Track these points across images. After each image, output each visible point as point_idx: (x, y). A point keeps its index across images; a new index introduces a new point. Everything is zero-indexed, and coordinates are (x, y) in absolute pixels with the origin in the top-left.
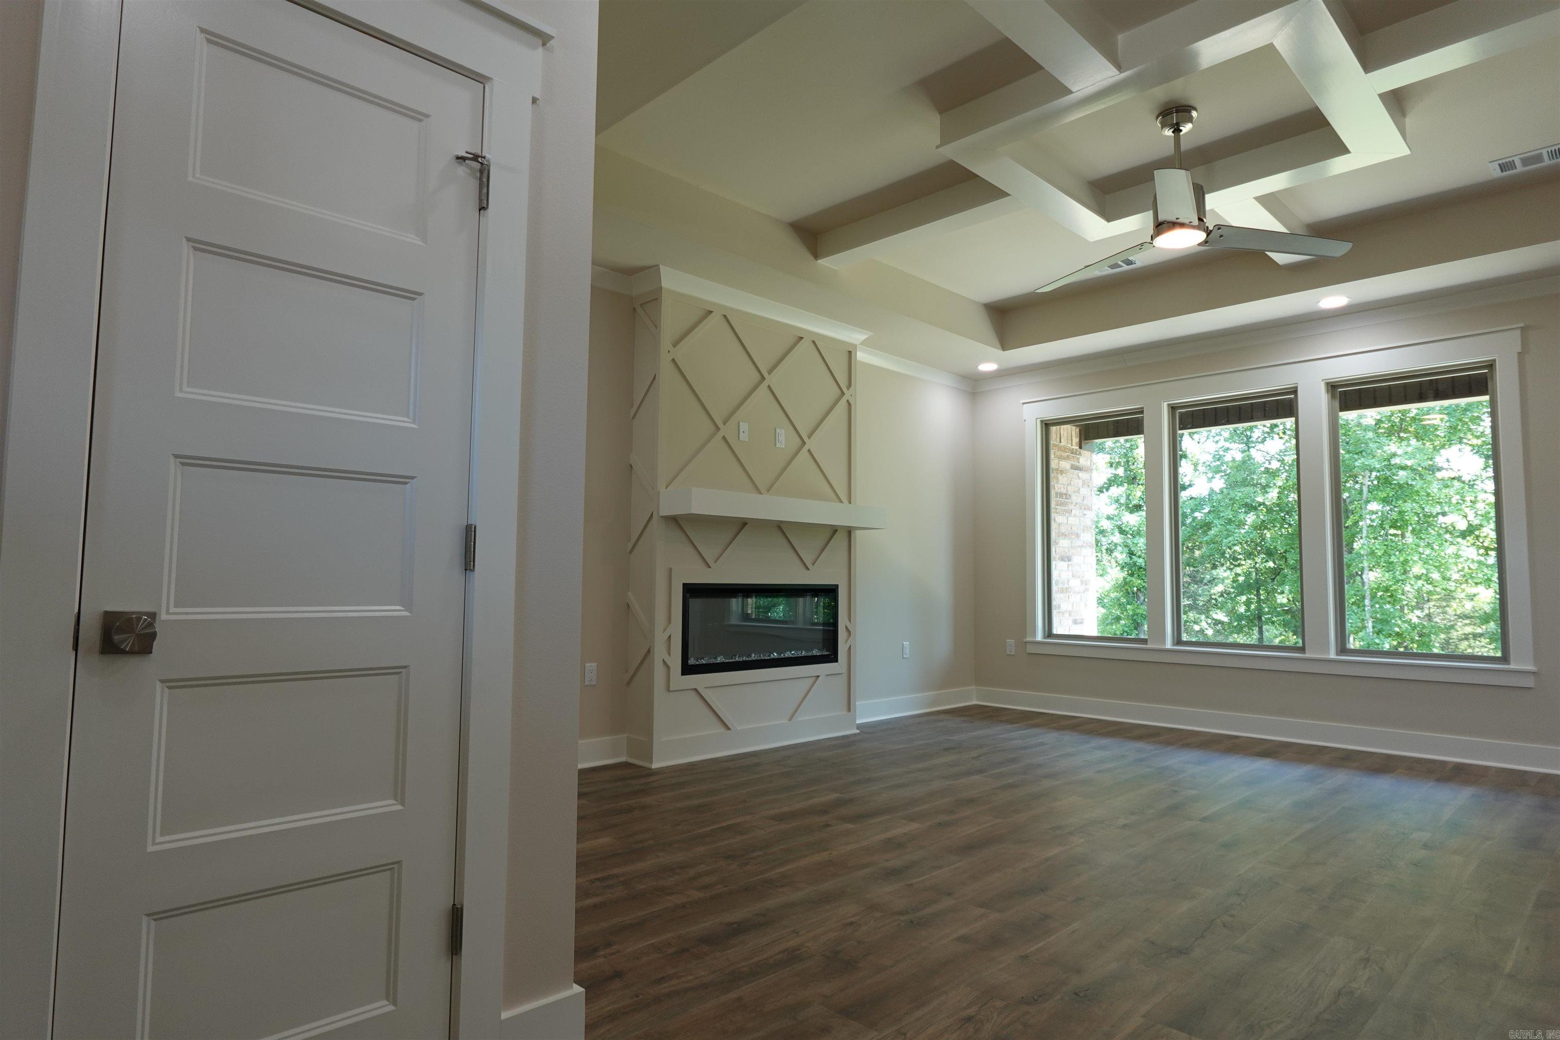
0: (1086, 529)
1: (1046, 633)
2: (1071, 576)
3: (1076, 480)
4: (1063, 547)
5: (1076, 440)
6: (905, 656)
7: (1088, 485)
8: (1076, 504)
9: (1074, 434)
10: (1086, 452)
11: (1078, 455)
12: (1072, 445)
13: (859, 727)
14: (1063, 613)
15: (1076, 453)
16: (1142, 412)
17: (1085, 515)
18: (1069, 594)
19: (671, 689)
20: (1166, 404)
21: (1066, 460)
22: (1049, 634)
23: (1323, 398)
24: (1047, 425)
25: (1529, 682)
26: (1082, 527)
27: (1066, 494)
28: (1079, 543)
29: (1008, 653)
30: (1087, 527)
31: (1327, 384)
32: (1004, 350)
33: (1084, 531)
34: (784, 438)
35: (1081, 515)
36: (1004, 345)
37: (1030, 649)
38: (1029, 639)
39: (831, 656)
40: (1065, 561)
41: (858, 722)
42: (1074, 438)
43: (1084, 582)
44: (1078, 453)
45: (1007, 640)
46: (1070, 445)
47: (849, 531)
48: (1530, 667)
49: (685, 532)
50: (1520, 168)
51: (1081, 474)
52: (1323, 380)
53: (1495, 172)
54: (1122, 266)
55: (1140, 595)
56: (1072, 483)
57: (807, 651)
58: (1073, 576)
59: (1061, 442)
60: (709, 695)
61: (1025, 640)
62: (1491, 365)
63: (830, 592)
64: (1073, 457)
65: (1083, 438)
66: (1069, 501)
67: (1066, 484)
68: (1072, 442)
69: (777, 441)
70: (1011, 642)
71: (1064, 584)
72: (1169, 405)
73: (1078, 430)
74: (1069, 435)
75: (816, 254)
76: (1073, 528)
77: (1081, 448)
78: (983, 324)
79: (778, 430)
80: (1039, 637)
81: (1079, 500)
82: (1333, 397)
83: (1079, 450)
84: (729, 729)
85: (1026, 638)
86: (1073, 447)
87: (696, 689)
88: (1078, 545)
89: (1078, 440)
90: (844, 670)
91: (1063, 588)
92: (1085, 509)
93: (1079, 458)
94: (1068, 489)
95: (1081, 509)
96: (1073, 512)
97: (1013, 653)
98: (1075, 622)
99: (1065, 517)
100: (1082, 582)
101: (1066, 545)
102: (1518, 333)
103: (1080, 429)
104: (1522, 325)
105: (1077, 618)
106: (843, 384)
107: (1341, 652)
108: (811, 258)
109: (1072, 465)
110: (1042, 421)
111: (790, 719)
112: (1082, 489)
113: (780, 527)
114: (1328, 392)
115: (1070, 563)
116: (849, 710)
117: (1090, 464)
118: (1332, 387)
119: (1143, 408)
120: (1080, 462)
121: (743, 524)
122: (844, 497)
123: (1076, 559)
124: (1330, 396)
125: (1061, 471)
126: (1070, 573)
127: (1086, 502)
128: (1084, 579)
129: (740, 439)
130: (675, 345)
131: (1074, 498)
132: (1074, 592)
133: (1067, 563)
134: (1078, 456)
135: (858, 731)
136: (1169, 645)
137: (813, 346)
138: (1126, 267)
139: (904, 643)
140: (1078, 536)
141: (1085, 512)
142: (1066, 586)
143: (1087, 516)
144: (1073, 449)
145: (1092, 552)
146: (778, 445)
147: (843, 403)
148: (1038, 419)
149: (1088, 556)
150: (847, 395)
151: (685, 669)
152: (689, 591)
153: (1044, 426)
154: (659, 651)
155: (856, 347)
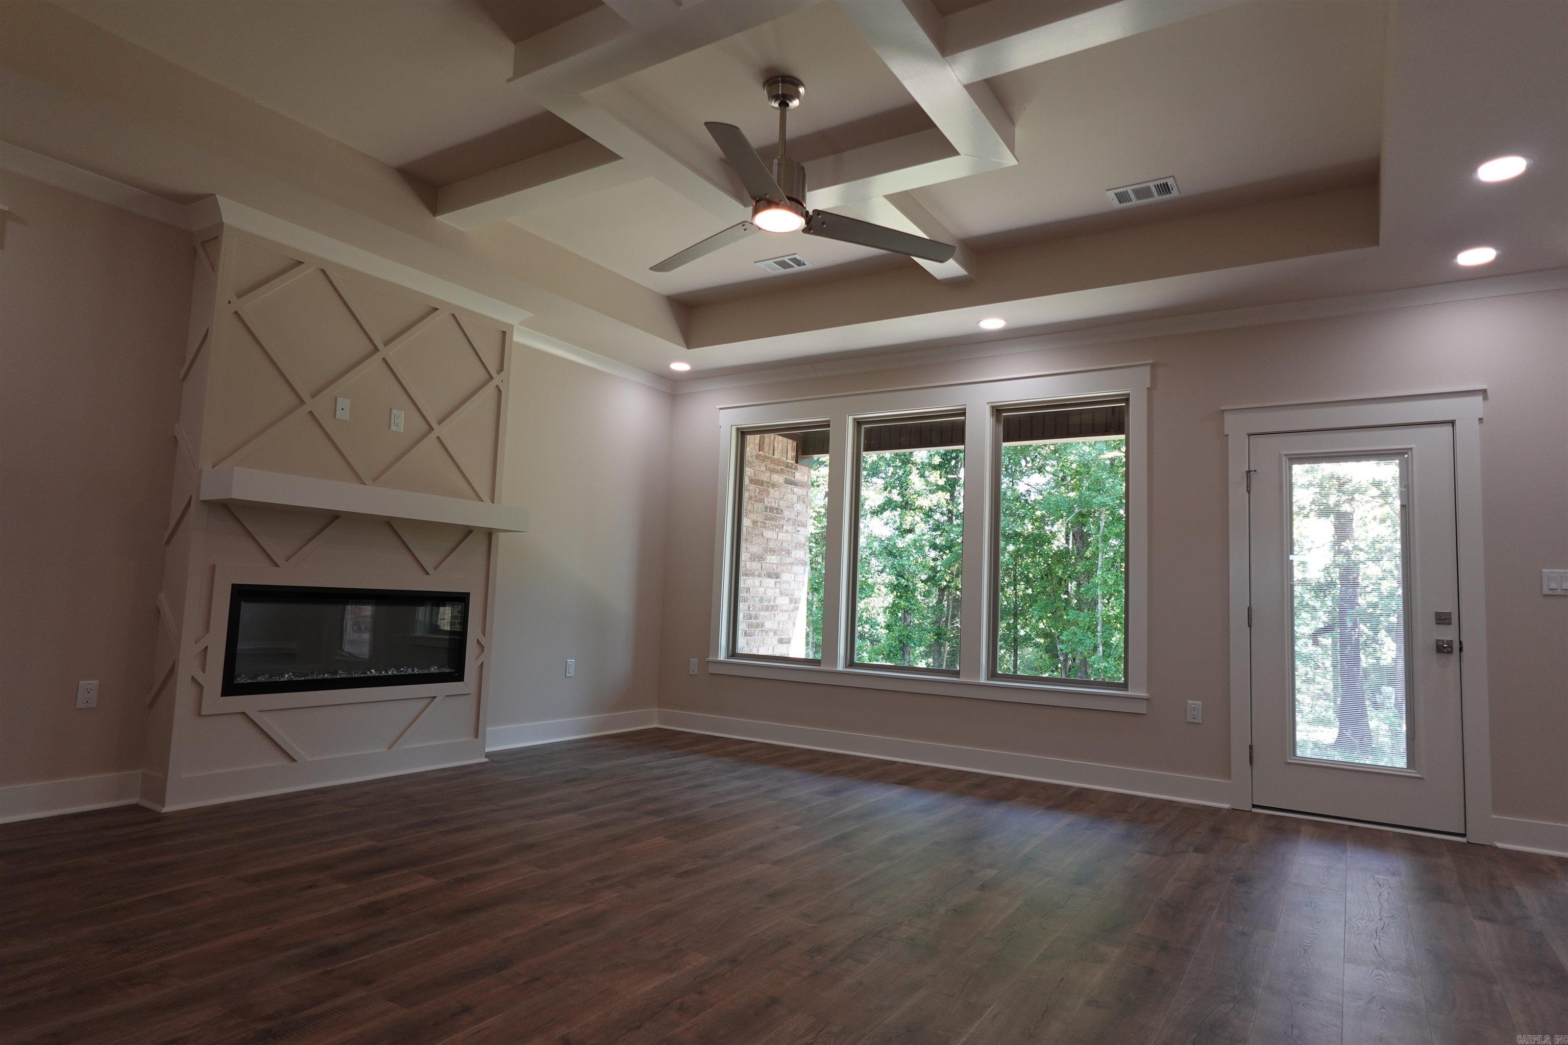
0: (799, 546)
1: (730, 652)
2: (778, 594)
3: (789, 495)
4: (770, 563)
5: (791, 454)
6: (568, 675)
7: (804, 501)
8: (789, 519)
9: (789, 448)
10: (803, 467)
11: (794, 469)
12: (787, 459)
13: (488, 755)
14: (767, 632)
15: (791, 468)
16: (828, 426)
17: (798, 531)
18: (775, 612)
19: (202, 714)
20: (851, 418)
21: (779, 474)
22: (733, 652)
23: (988, 421)
24: (743, 433)
25: (1142, 708)
26: (794, 544)
27: (777, 509)
28: (789, 560)
29: (691, 673)
30: (800, 544)
31: (993, 407)
32: (688, 348)
33: (796, 548)
34: (402, 421)
35: (793, 531)
36: (689, 343)
37: (713, 669)
38: (711, 658)
39: (457, 675)
40: (773, 578)
41: (487, 750)
42: (789, 452)
43: (793, 601)
44: (794, 467)
45: (691, 659)
46: (785, 459)
47: (490, 534)
48: (1144, 694)
49: (239, 522)
50: (1135, 202)
51: (796, 489)
52: (988, 403)
53: (1111, 203)
54: (792, 266)
55: (907, 617)
56: (785, 498)
57: (419, 668)
58: (781, 594)
59: (774, 455)
60: (267, 721)
61: (707, 659)
62: (1126, 399)
63: (461, 600)
64: (788, 471)
65: (800, 453)
66: (781, 516)
67: (778, 498)
68: (787, 455)
69: (392, 422)
70: (693, 661)
71: (769, 602)
72: (854, 419)
73: (795, 444)
74: (785, 448)
75: (435, 210)
76: (784, 544)
77: (797, 462)
78: (665, 319)
79: (394, 412)
80: (722, 656)
81: (792, 516)
82: (998, 420)
83: (795, 464)
84: (294, 761)
85: (708, 657)
86: (789, 461)
87: (244, 713)
88: (788, 562)
89: (794, 454)
90: (472, 691)
91: (768, 606)
92: (798, 525)
93: (795, 473)
94: (780, 503)
95: (794, 525)
96: (785, 528)
97: (696, 673)
98: (781, 641)
99: (774, 533)
100: (791, 601)
101: (775, 562)
102: (1148, 368)
103: (797, 443)
104: (1151, 361)
105: (783, 637)
106: (492, 368)
107: (992, 677)
108: (428, 213)
109: (786, 479)
110: (738, 429)
111: (390, 747)
112: (796, 505)
113: (390, 524)
114: (993, 415)
115: (778, 580)
116: (476, 736)
117: (806, 480)
118: (997, 411)
119: (829, 421)
120: (796, 477)
121: (333, 517)
122: (484, 494)
123: (785, 577)
124: (994, 419)
125: (772, 484)
126: (778, 591)
127: (800, 518)
128: (793, 597)
129: (337, 417)
130: (239, 296)
131: (786, 513)
132: (782, 611)
133: (776, 580)
134: (794, 471)
135: (487, 760)
136: (840, 667)
137: (452, 320)
138: (796, 269)
139: (569, 660)
140: (789, 553)
141: (799, 529)
142: (772, 603)
143: (800, 533)
144: (788, 463)
145: (805, 570)
146: (393, 428)
147: (490, 388)
148: (733, 427)
149: (799, 574)
150: (497, 380)
151: (229, 689)
152: (240, 594)
153: (740, 434)
154: (188, 667)
155: (512, 327)
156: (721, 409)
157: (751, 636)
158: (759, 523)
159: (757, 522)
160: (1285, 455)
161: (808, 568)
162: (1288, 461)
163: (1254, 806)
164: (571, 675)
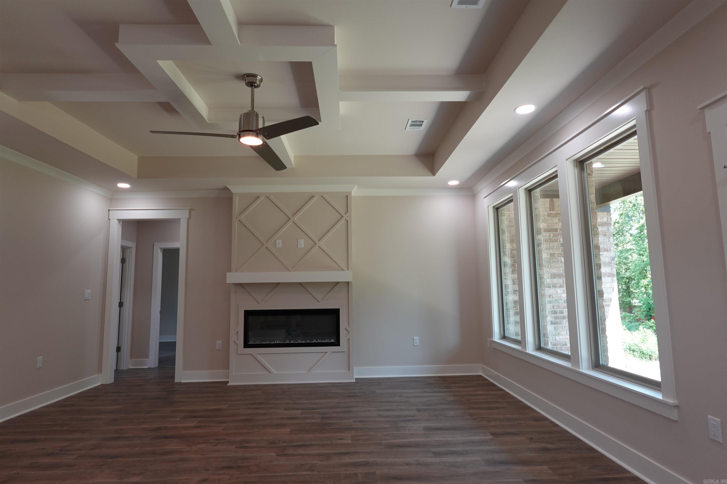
1: (502, 336)
6: (414, 344)
13: (356, 379)
19: (238, 354)
25: (674, 414)
34: (302, 243)
36: (434, 173)
38: (492, 339)
39: (335, 343)
41: (356, 377)
47: (348, 283)
48: (674, 401)
49: (246, 290)
54: (421, 124)
57: (320, 340)
60: (260, 357)
63: (334, 312)
69: (299, 245)
78: (416, 166)
79: (299, 240)
84: (271, 373)
87: (251, 354)
90: (346, 349)
97: (489, 347)
106: (342, 211)
107: (595, 367)
110: (493, 207)
111: (308, 372)
113: (302, 285)
116: (349, 370)
122: (344, 267)
129: (277, 247)
130: (240, 215)
135: (355, 381)
137: (321, 198)
139: (414, 337)
145: (613, 280)
146: (299, 247)
147: (343, 220)
148: (489, 207)
149: (606, 283)
150: (345, 217)
151: (246, 345)
152: (248, 313)
153: (495, 210)
154: (233, 338)
155: (350, 193)
156: (485, 198)
157: (558, 324)
158: (556, 255)
159: (554, 254)
161: (615, 278)
164: (417, 345)
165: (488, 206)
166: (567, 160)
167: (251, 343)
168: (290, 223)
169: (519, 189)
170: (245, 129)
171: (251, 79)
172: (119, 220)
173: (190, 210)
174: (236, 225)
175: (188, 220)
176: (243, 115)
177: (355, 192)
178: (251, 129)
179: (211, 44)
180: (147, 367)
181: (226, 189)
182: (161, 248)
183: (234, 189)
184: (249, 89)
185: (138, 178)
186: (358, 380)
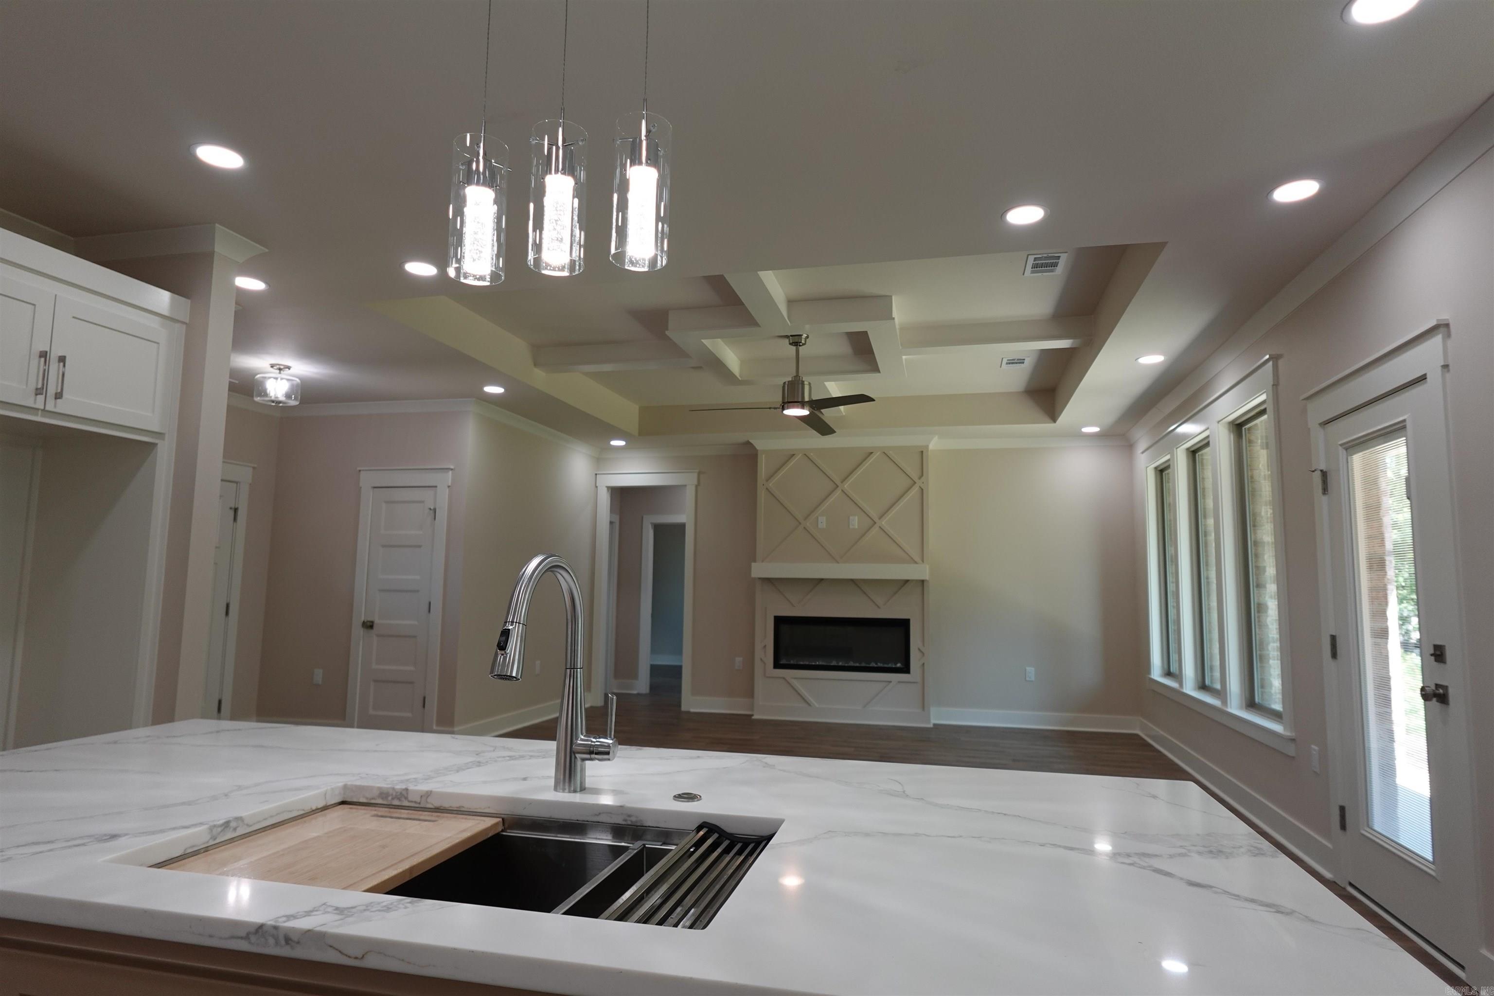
1: (1166, 672)
6: (1027, 679)
19: (767, 676)
20: (1180, 450)
22: (1168, 671)
23: (1223, 440)
24: (1160, 471)
25: (1292, 751)
32: (1054, 422)
34: (855, 522)
36: (1054, 418)
38: (1149, 675)
39: (903, 669)
41: (933, 721)
47: (923, 581)
48: (1290, 734)
49: (776, 587)
60: (796, 684)
63: (901, 625)
69: (850, 524)
72: (1185, 450)
78: (1025, 408)
80: (1155, 674)
82: (1239, 435)
84: (810, 706)
87: (784, 678)
90: (919, 679)
102: (1272, 362)
104: (1270, 354)
106: (915, 475)
107: (1248, 706)
111: (864, 708)
113: (854, 583)
116: (924, 712)
118: (1236, 425)
121: (821, 580)
122: (917, 558)
124: (1234, 434)
129: (819, 527)
130: (767, 481)
135: (934, 727)
136: (1188, 689)
137: (882, 455)
139: (1026, 668)
146: (851, 527)
147: (915, 490)
150: (919, 483)
151: (777, 665)
152: (779, 621)
153: (1158, 473)
154: (758, 653)
155: (927, 447)
156: (1143, 453)
160: (1341, 445)
162: (1345, 451)
163: (1351, 884)
164: (1031, 680)
165: (1147, 467)
166: (1218, 422)
167: (783, 662)
168: (838, 492)
169: (1178, 449)
170: (789, 400)
171: (796, 339)
172: (608, 488)
173: (699, 473)
174: (762, 495)
175: (697, 487)
176: (787, 383)
177: (935, 444)
178: (796, 400)
179: (760, 326)
180: (635, 692)
181: (748, 444)
182: (651, 523)
183: (760, 444)
184: (794, 348)
185: (640, 434)
186: (936, 726)
